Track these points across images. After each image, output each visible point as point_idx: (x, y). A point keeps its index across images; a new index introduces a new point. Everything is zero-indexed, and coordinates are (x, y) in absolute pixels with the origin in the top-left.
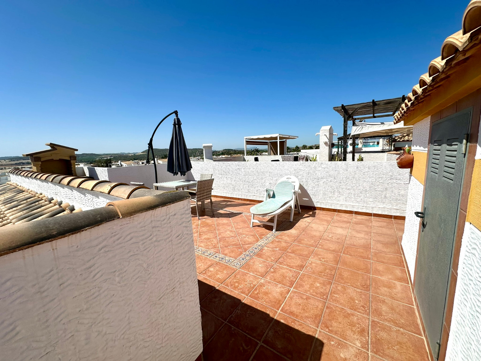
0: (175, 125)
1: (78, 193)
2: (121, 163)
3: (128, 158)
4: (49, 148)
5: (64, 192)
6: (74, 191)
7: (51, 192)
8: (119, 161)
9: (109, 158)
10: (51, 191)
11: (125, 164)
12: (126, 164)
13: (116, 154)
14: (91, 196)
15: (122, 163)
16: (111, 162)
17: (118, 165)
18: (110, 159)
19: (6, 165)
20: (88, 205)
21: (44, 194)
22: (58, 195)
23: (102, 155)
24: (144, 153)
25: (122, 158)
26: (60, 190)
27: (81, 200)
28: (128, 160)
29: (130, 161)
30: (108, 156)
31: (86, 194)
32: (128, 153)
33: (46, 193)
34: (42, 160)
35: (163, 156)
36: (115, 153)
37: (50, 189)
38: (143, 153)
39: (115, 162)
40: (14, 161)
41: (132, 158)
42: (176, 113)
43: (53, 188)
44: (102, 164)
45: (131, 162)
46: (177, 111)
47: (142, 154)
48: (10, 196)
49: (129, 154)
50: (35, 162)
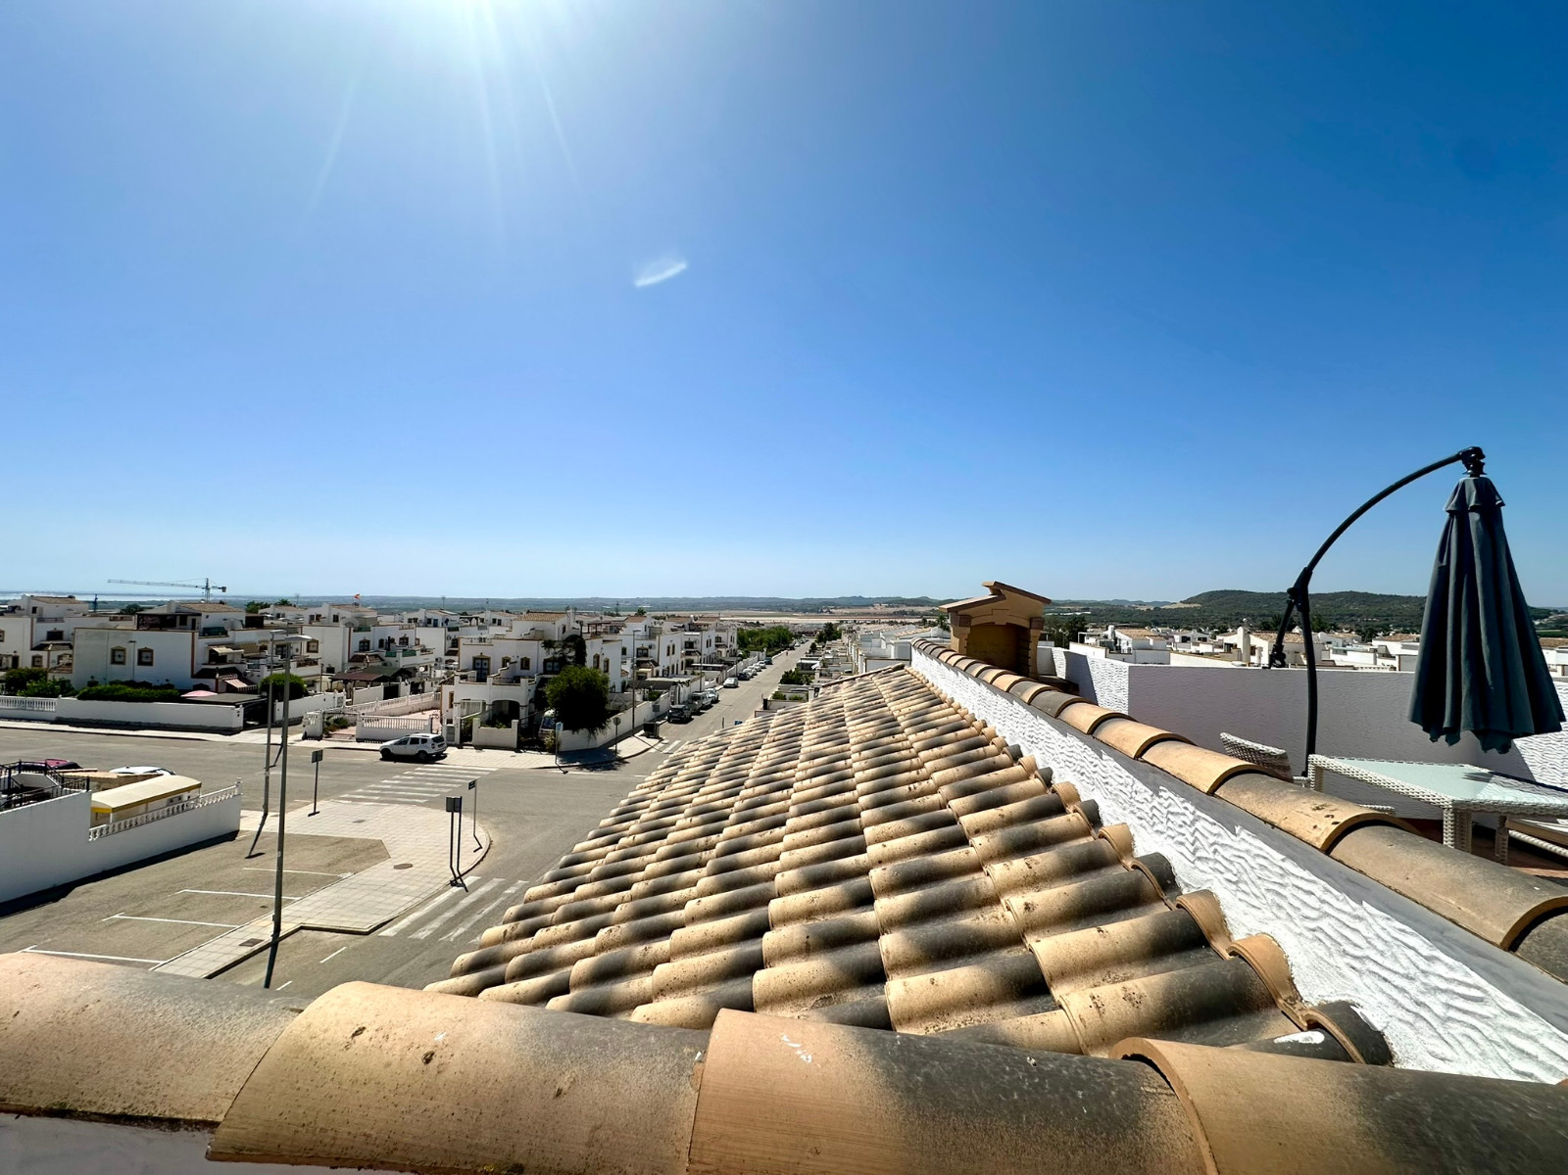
0: (1459, 512)
1: (1123, 770)
2: (1113, 633)
3: (1133, 618)
4: (987, 595)
5: (1063, 744)
6: (1105, 757)
7: (1017, 730)
8: (1111, 627)
9: (1078, 614)
10: (1015, 725)
11: (1128, 638)
12: (1130, 636)
13: (1098, 603)
14: (1191, 808)
15: (1118, 634)
16: (1083, 625)
17: (1106, 637)
18: (1082, 619)
19: (880, 615)
20: (1160, 827)
21: (994, 725)
22: (1039, 746)
23: (1059, 605)
24: (1192, 606)
25: (1117, 617)
26: (1047, 733)
27: (1131, 798)
28: (1134, 624)
29: (1143, 627)
30: (1077, 608)
31: (1161, 788)
32: (1135, 603)
33: (999, 727)
34: (974, 622)
35: (1270, 619)
36: (1099, 600)
37: (1015, 719)
38: (1187, 606)
39: (1094, 627)
40: (893, 607)
41: (1149, 620)
42: (1473, 459)
43: (1024, 721)
44: (1060, 630)
45: (1146, 631)
46: (1478, 452)
47: (1183, 606)
48: (918, 706)
49: (1141, 604)
50: (958, 627)
